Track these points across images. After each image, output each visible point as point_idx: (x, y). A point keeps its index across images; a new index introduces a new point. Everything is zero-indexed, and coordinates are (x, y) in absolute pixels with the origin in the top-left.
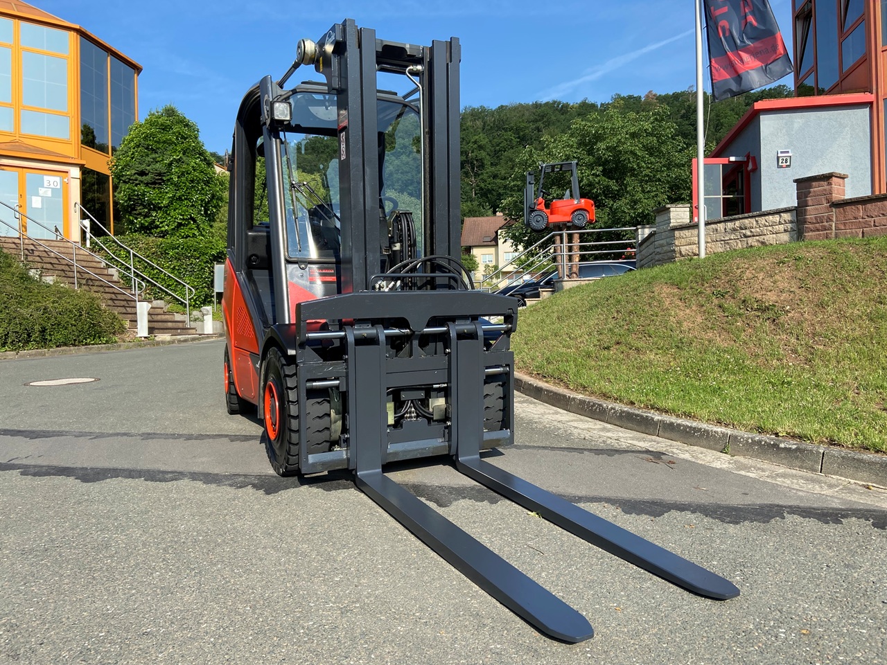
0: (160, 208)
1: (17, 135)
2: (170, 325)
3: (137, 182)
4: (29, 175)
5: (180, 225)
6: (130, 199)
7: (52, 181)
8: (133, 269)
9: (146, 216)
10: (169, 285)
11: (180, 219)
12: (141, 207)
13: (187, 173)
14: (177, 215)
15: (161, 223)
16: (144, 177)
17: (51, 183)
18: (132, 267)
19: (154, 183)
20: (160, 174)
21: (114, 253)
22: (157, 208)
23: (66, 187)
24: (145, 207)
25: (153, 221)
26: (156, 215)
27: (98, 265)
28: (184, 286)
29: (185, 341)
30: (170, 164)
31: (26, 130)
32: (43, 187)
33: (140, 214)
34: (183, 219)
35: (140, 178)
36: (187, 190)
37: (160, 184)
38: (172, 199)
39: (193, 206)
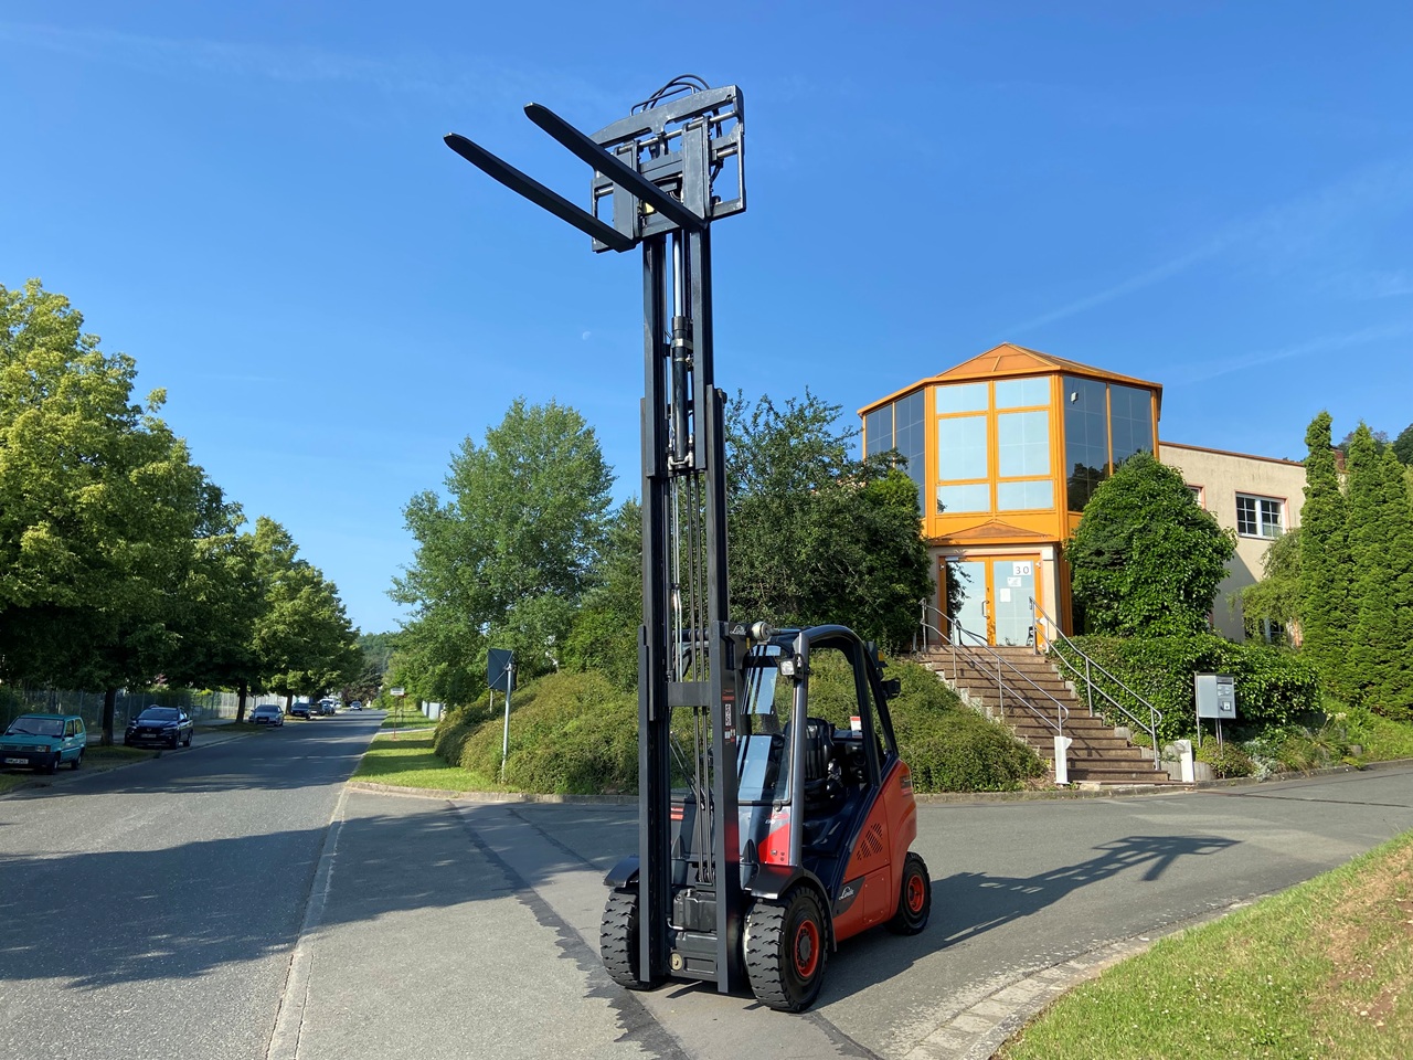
0: (1123, 598)
1: (994, 514)
2: (1125, 766)
3: (1092, 565)
4: (997, 563)
5: (1148, 619)
6: (1085, 589)
7: (1023, 566)
8: (1089, 682)
9: (1109, 608)
10: (1131, 707)
11: (1148, 610)
12: (1100, 597)
13: (1154, 546)
14: (1141, 606)
15: (1126, 616)
16: (1101, 558)
17: (1022, 570)
18: (1088, 680)
19: (1113, 564)
20: (1117, 552)
21: (1069, 662)
22: (1117, 597)
23: (1038, 571)
24: (1105, 597)
25: (1116, 615)
26: (1118, 608)
27: (1053, 677)
28: (1149, 708)
29: (1128, 792)
30: (1130, 538)
31: (1003, 506)
32: (1012, 576)
33: (1101, 606)
34: (1152, 611)
35: (1095, 559)
36: (1154, 569)
37: (1121, 564)
38: (1135, 584)
39: (1166, 590)
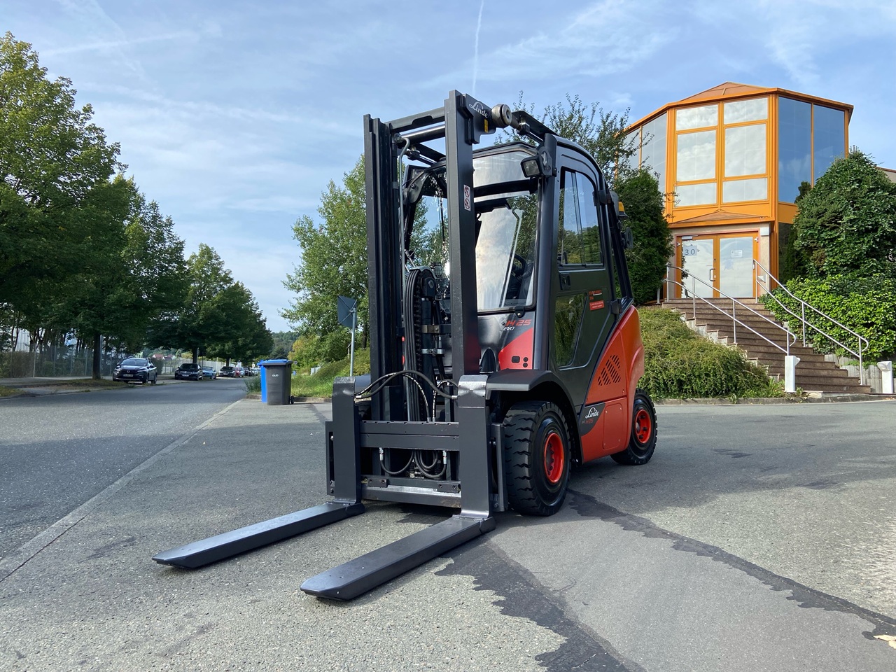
1: (719, 206)
2: (836, 381)
4: (723, 240)
8: (803, 322)
18: (803, 319)
23: (756, 244)
28: (857, 338)
